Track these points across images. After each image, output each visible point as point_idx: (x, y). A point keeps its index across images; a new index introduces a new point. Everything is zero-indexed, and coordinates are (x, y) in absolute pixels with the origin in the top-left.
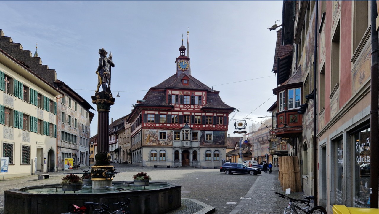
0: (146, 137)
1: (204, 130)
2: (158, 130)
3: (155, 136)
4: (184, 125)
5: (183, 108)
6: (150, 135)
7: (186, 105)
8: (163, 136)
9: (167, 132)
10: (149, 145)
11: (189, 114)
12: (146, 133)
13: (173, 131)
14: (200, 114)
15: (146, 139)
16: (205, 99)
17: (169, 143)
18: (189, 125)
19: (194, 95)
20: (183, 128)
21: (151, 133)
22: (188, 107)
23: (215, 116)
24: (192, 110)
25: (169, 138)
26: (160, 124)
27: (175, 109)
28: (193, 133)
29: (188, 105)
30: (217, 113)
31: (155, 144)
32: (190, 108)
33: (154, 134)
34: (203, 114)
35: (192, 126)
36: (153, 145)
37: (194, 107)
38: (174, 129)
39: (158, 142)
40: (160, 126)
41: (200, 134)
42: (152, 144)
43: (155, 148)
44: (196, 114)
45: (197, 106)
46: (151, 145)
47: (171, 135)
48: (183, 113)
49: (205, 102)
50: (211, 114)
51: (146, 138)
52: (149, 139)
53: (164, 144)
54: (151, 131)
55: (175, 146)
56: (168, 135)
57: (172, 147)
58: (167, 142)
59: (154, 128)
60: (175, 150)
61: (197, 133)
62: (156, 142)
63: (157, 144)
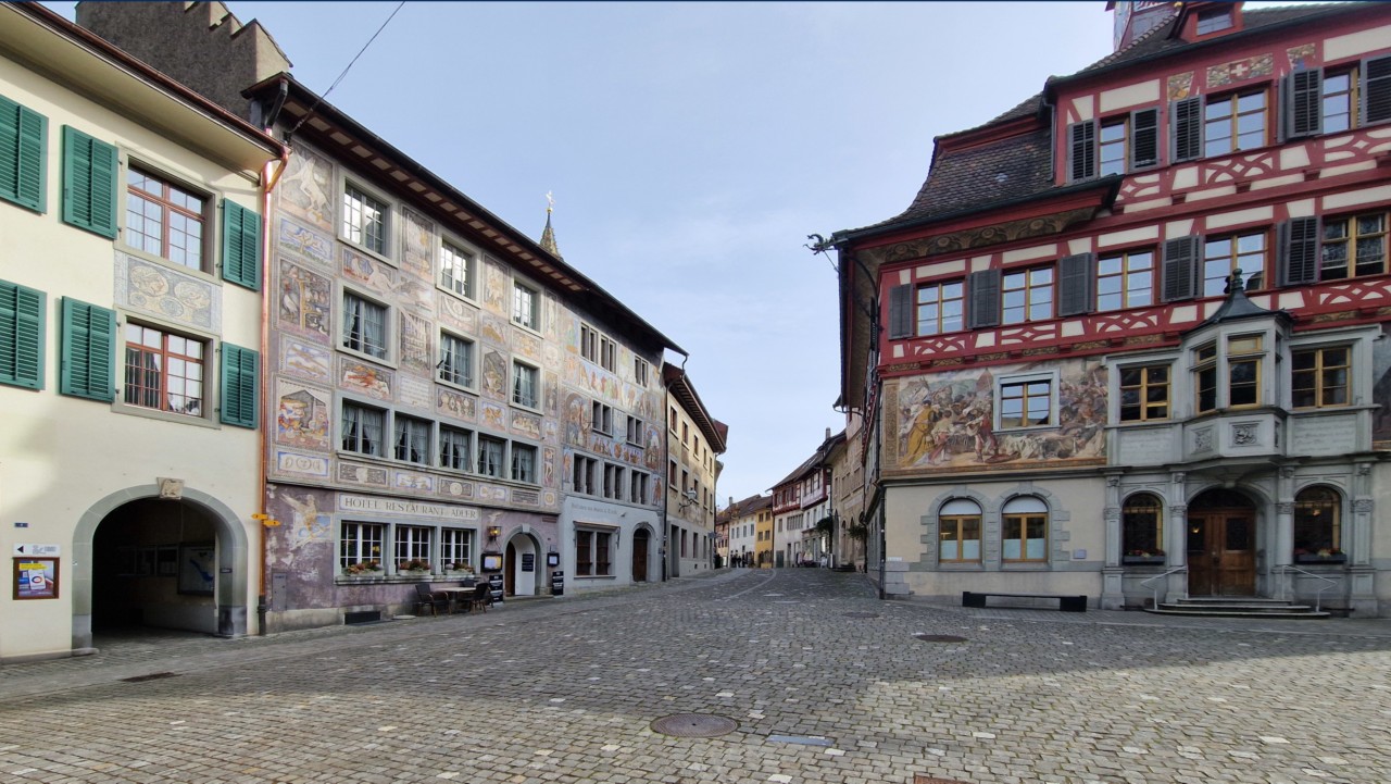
2: (993, 371)
3: (966, 411)
6: (936, 407)
7: (1226, 163)
9: (1064, 376)
10: (927, 471)
12: (906, 400)
13: (1111, 366)
15: (904, 436)
17: (1079, 447)
20: (1204, 323)
21: (943, 395)
24: (1295, 179)
25: (1074, 413)
26: (1005, 333)
29: (1250, 158)
31: (966, 460)
32: (1275, 172)
33: (960, 403)
36: (952, 469)
37: (1318, 153)
38: (1115, 346)
39: (988, 444)
40: (1005, 342)
42: (945, 466)
43: (972, 488)
46: (940, 471)
47: (1090, 394)
48: (1199, 225)
52: (927, 432)
53: (1036, 456)
54: (940, 382)
55: (1125, 462)
56: (1067, 392)
57: (1099, 471)
58: (1063, 441)
59: (963, 366)
60: (1128, 491)
61: (1337, 354)
62: (977, 447)
63: (980, 458)
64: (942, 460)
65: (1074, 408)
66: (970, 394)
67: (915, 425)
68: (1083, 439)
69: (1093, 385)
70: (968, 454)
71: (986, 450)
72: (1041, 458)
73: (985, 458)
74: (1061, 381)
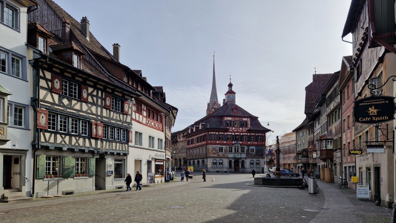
1: (249, 146)
2: (218, 145)
4: (236, 142)
5: (235, 130)
6: (213, 149)
7: (236, 128)
8: (221, 150)
9: (224, 147)
11: (239, 134)
12: (210, 148)
13: (228, 146)
14: (246, 134)
16: (249, 123)
17: (226, 155)
18: (239, 142)
19: (242, 120)
20: (235, 144)
22: (238, 129)
23: (257, 136)
24: (241, 131)
25: (225, 151)
27: (230, 130)
28: (242, 148)
30: (258, 133)
31: (216, 155)
33: (215, 149)
34: (249, 134)
35: (241, 143)
37: (242, 129)
38: (228, 144)
39: (218, 154)
40: (219, 142)
41: (246, 148)
43: (216, 159)
44: (244, 134)
45: (244, 128)
47: (226, 149)
48: (235, 134)
49: (249, 125)
50: (254, 134)
51: (210, 151)
52: (212, 152)
53: (222, 156)
54: (213, 146)
55: (229, 157)
57: (227, 158)
58: (224, 154)
59: (215, 144)
61: (244, 148)
64: (213, 155)
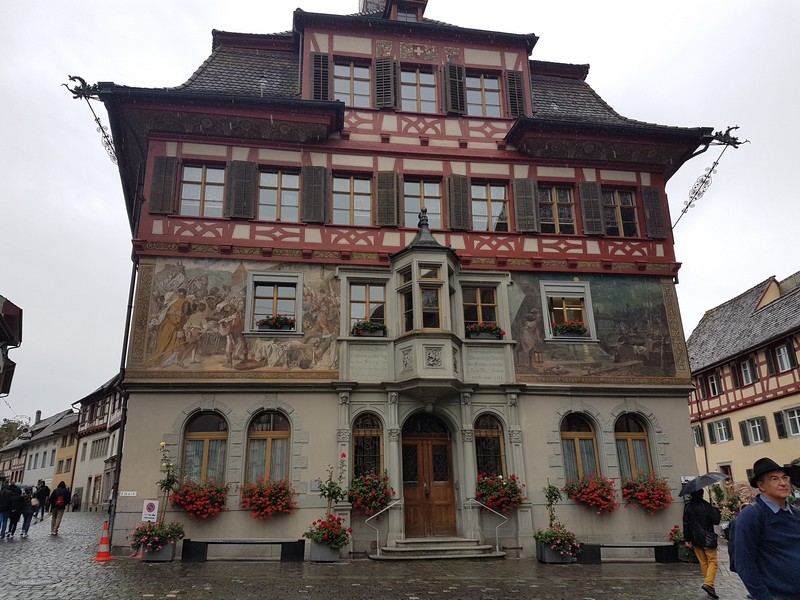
0: (162, 316)
1: (536, 270)
2: (247, 267)
3: (221, 306)
4: (410, 237)
5: (401, 133)
6: (191, 297)
7: (414, 119)
9: (305, 280)
10: (175, 374)
11: (437, 166)
12: (161, 285)
13: (343, 277)
14: (501, 170)
17: (318, 358)
18: (440, 239)
19: (457, 65)
20: (403, 251)
21: (199, 285)
22: (430, 131)
23: (592, 188)
24: (455, 144)
25: (314, 320)
26: (259, 228)
27: (355, 137)
28: (469, 292)
29: (428, 120)
30: (599, 166)
32: (441, 136)
33: (215, 296)
34: (521, 172)
35: (458, 242)
36: (201, 374)
37: (465, 129)
38: (345, 258)
39: (239, 346)
40: (258, 237)
41: (507, 298)
42: (193, 368)
43: (219, 398)
44: (479, 169)
45: (480, 124)
46: (190, 374)
47: (327, 303)
48: (399, 165)
50: (567, 173)
51: (156, 318)
52: (179, 326)
53: (281, 365)
54: (197, 269)
55: (354, 380)
56: (309, 298)
57: (333, 386)
58: (304, 350)
59: (219, 255)
60: (357, 410)
61: (489, 292)
62: (227, 350)
63: (230, 361)
65: (314, 315)
66: (225, 288)
67: (167, 316)
68: (321, 350)
69: (329, 295)
70: (217, 357)
71: (236, 353)
72: (285, 367)
73: (235, 363)
74: (304, 286)
